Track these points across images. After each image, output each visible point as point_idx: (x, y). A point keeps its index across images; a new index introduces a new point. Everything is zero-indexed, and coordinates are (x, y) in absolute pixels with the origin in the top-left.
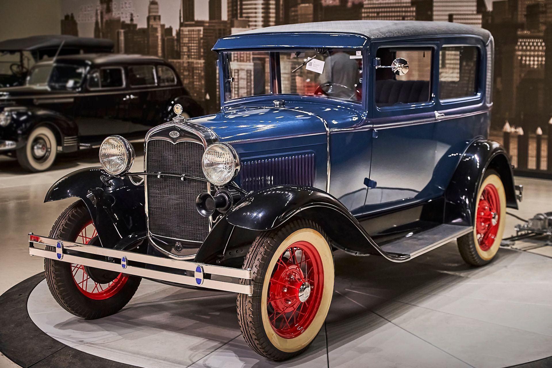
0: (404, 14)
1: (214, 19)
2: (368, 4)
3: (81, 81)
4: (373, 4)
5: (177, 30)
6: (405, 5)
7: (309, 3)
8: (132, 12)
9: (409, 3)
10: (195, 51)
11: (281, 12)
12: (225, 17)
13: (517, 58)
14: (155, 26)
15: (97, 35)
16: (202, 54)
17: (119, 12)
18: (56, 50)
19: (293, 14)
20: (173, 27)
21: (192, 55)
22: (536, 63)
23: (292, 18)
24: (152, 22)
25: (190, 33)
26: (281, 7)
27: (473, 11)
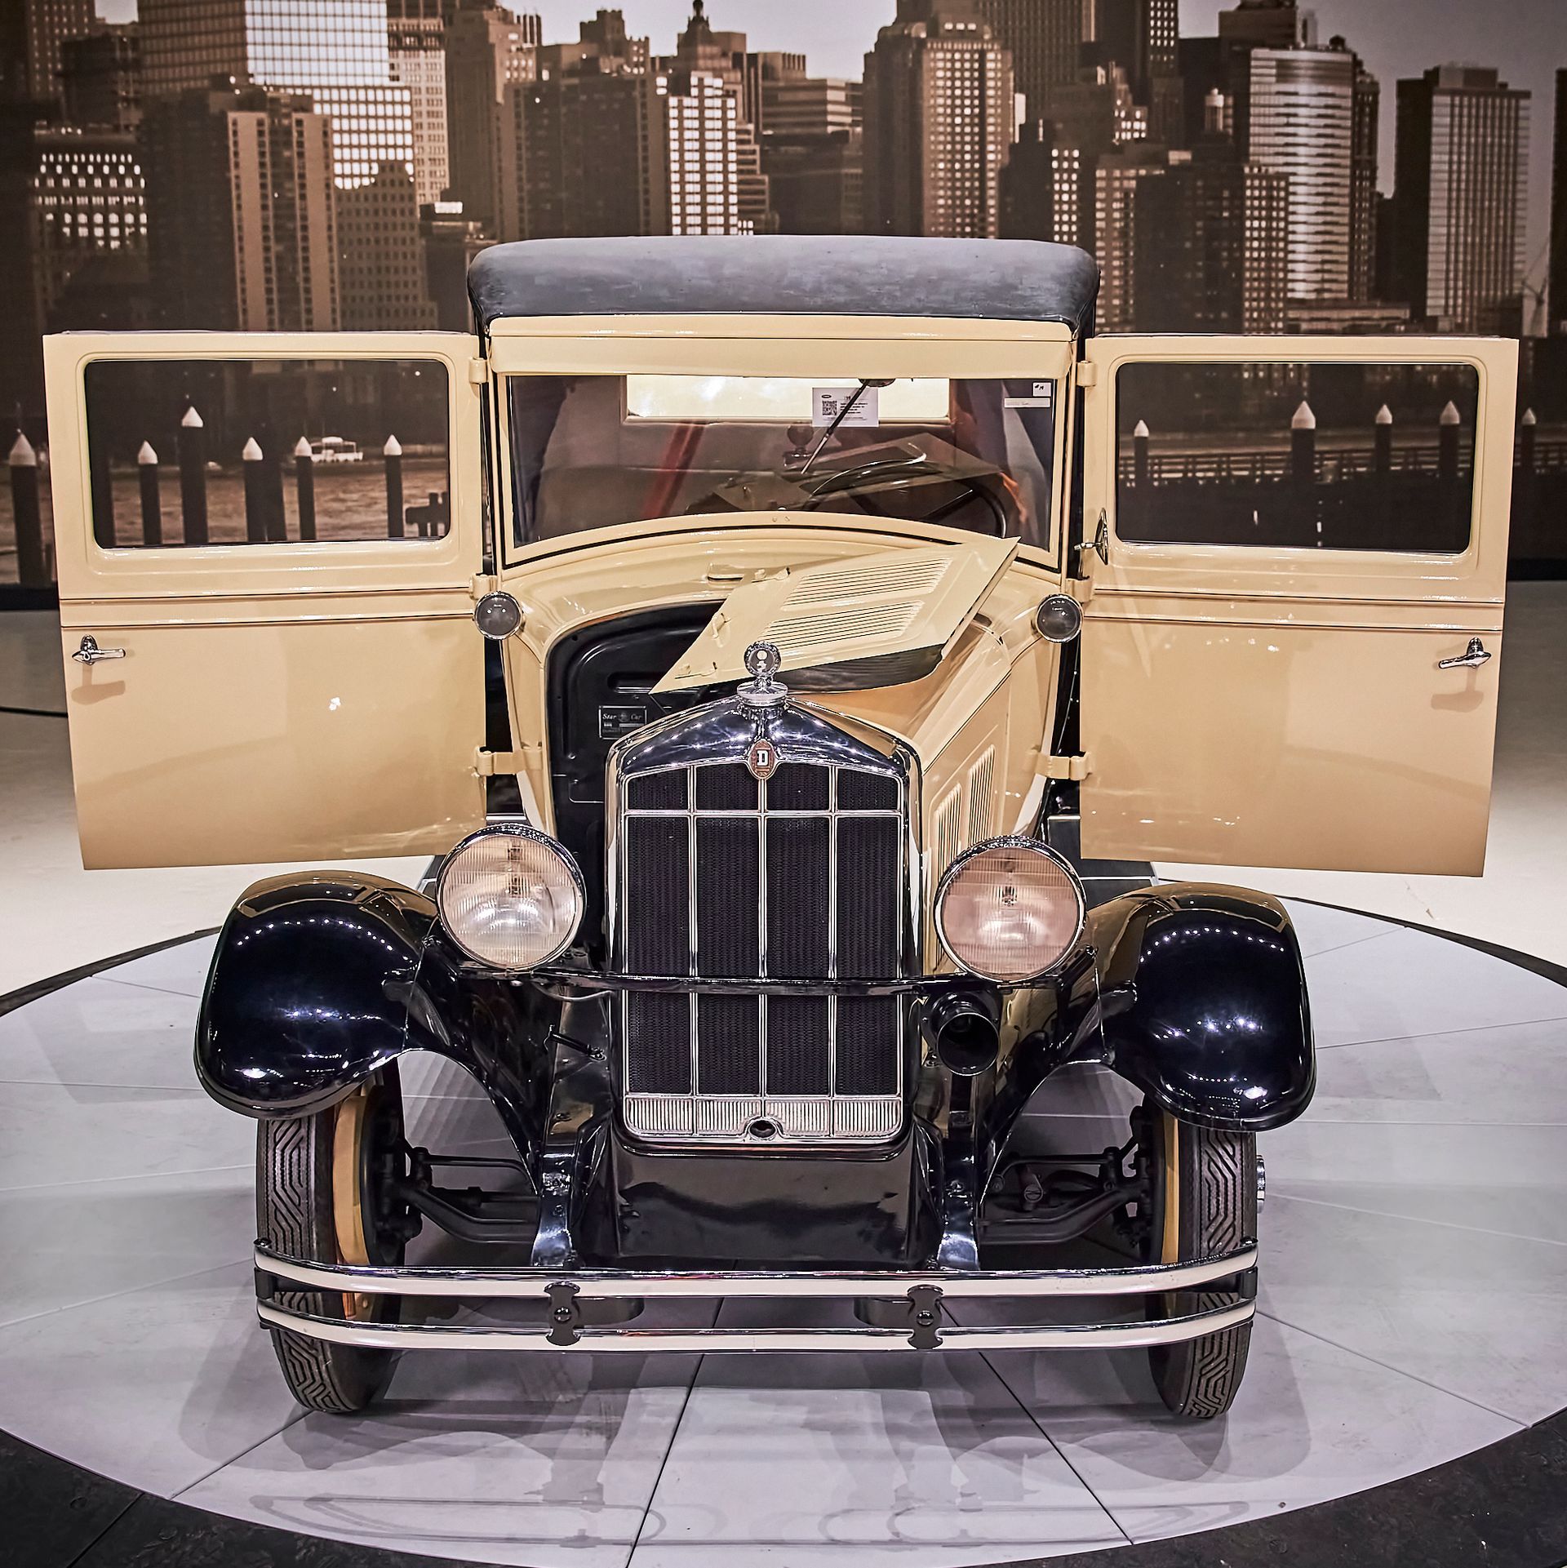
13: (42, 218)
22: (115, 232)
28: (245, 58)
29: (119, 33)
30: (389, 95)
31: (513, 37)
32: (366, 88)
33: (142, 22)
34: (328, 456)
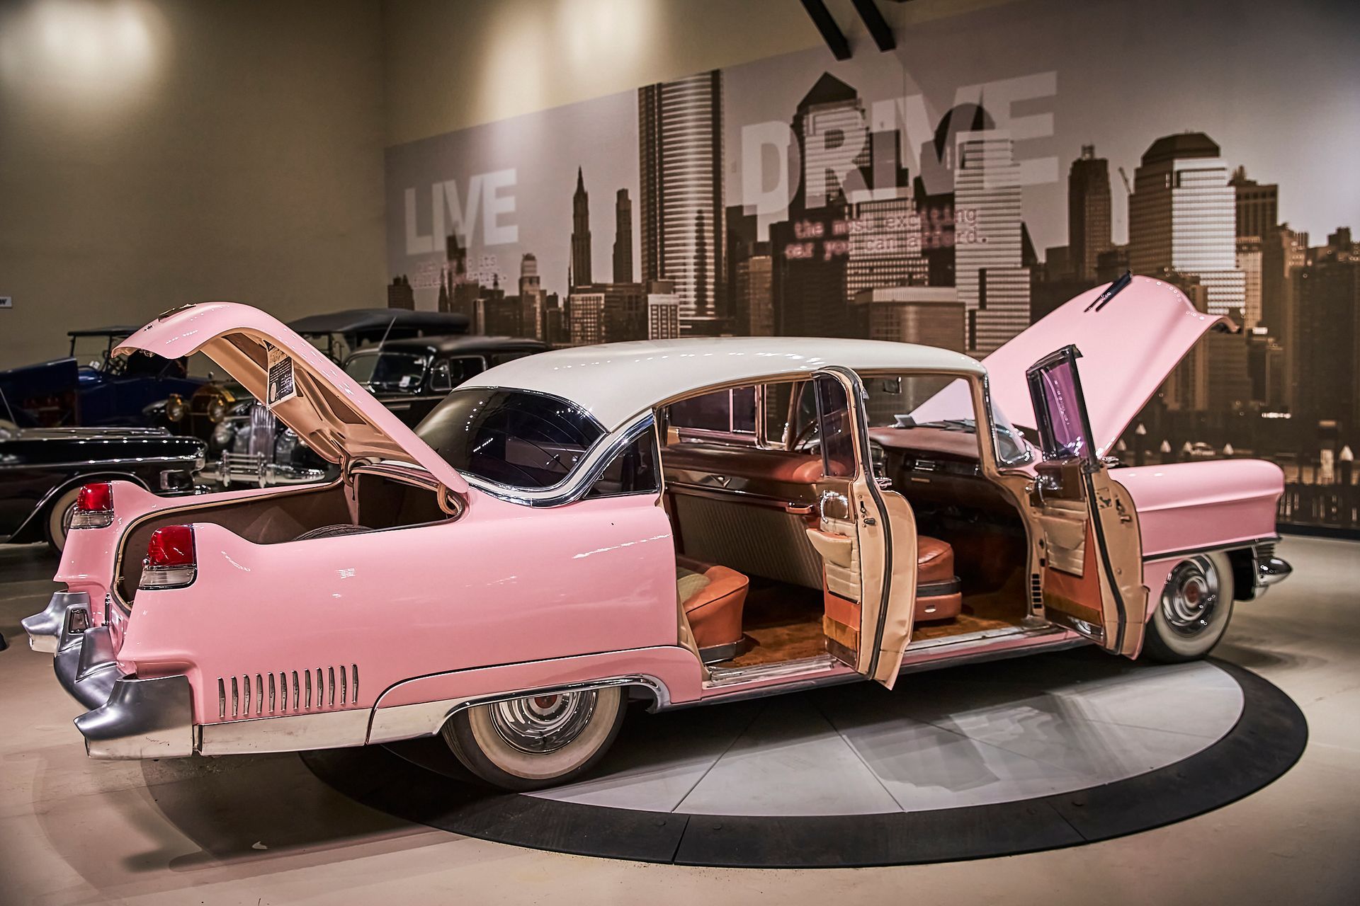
0: (910, 269)
1: (622, 281)
2: (856, 255)
3: (421, 378)
4: (864, 255)
5: (564, 299)
6: (912, 256)
7: (766, 255)
8: (497, 272)
9: (918, 253)
10: (593, 329)
11: (724, 269)
12: (637, 277)
14: (531, 293)
15: (442, 307)
16: (603, 334)
17: (476, 272)
18: (385, 331)
19: (741, 271)
20: (558, 293)
21: (588, 336)
23: (740, 278)
24: (527, 287)
25: (585, 302)
26: (723, 262)
27: (1015, 263)
28: (1171, 259)
29: (1119, 249)
30: (1233, 275)
31: (1294, 244)
32: (1224, 272)
33: (1131, 244)
34: (1198, 452)
